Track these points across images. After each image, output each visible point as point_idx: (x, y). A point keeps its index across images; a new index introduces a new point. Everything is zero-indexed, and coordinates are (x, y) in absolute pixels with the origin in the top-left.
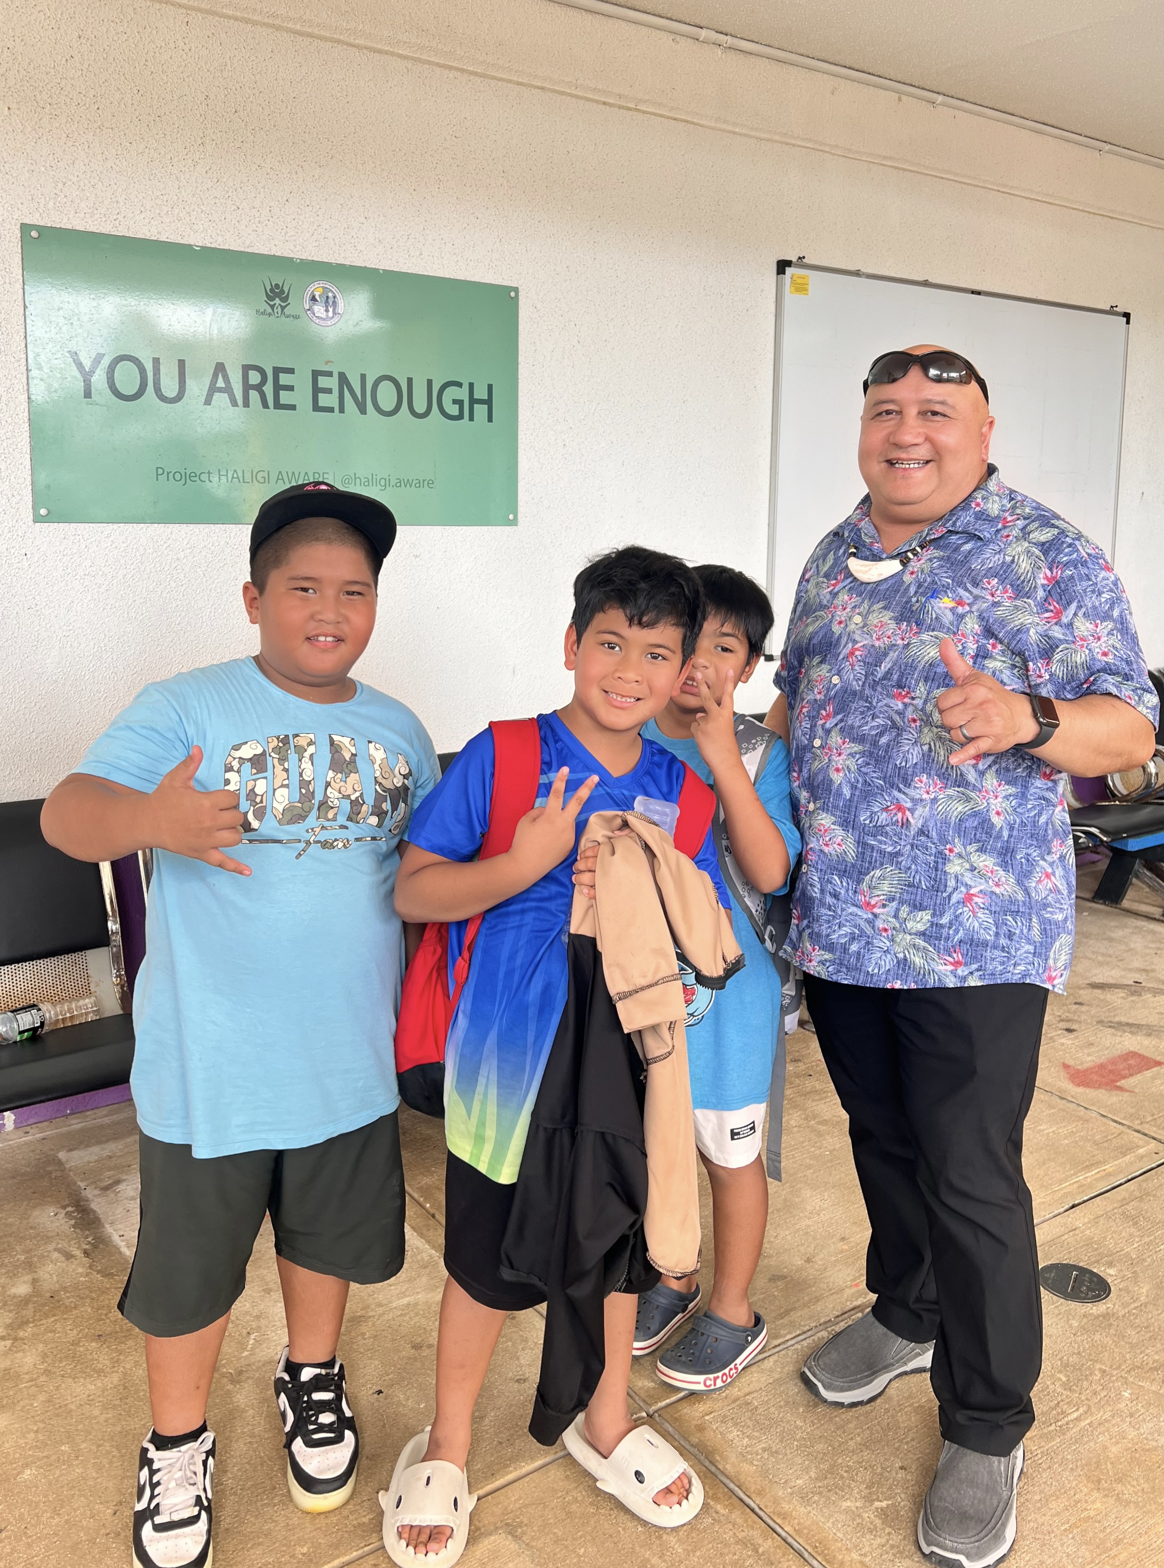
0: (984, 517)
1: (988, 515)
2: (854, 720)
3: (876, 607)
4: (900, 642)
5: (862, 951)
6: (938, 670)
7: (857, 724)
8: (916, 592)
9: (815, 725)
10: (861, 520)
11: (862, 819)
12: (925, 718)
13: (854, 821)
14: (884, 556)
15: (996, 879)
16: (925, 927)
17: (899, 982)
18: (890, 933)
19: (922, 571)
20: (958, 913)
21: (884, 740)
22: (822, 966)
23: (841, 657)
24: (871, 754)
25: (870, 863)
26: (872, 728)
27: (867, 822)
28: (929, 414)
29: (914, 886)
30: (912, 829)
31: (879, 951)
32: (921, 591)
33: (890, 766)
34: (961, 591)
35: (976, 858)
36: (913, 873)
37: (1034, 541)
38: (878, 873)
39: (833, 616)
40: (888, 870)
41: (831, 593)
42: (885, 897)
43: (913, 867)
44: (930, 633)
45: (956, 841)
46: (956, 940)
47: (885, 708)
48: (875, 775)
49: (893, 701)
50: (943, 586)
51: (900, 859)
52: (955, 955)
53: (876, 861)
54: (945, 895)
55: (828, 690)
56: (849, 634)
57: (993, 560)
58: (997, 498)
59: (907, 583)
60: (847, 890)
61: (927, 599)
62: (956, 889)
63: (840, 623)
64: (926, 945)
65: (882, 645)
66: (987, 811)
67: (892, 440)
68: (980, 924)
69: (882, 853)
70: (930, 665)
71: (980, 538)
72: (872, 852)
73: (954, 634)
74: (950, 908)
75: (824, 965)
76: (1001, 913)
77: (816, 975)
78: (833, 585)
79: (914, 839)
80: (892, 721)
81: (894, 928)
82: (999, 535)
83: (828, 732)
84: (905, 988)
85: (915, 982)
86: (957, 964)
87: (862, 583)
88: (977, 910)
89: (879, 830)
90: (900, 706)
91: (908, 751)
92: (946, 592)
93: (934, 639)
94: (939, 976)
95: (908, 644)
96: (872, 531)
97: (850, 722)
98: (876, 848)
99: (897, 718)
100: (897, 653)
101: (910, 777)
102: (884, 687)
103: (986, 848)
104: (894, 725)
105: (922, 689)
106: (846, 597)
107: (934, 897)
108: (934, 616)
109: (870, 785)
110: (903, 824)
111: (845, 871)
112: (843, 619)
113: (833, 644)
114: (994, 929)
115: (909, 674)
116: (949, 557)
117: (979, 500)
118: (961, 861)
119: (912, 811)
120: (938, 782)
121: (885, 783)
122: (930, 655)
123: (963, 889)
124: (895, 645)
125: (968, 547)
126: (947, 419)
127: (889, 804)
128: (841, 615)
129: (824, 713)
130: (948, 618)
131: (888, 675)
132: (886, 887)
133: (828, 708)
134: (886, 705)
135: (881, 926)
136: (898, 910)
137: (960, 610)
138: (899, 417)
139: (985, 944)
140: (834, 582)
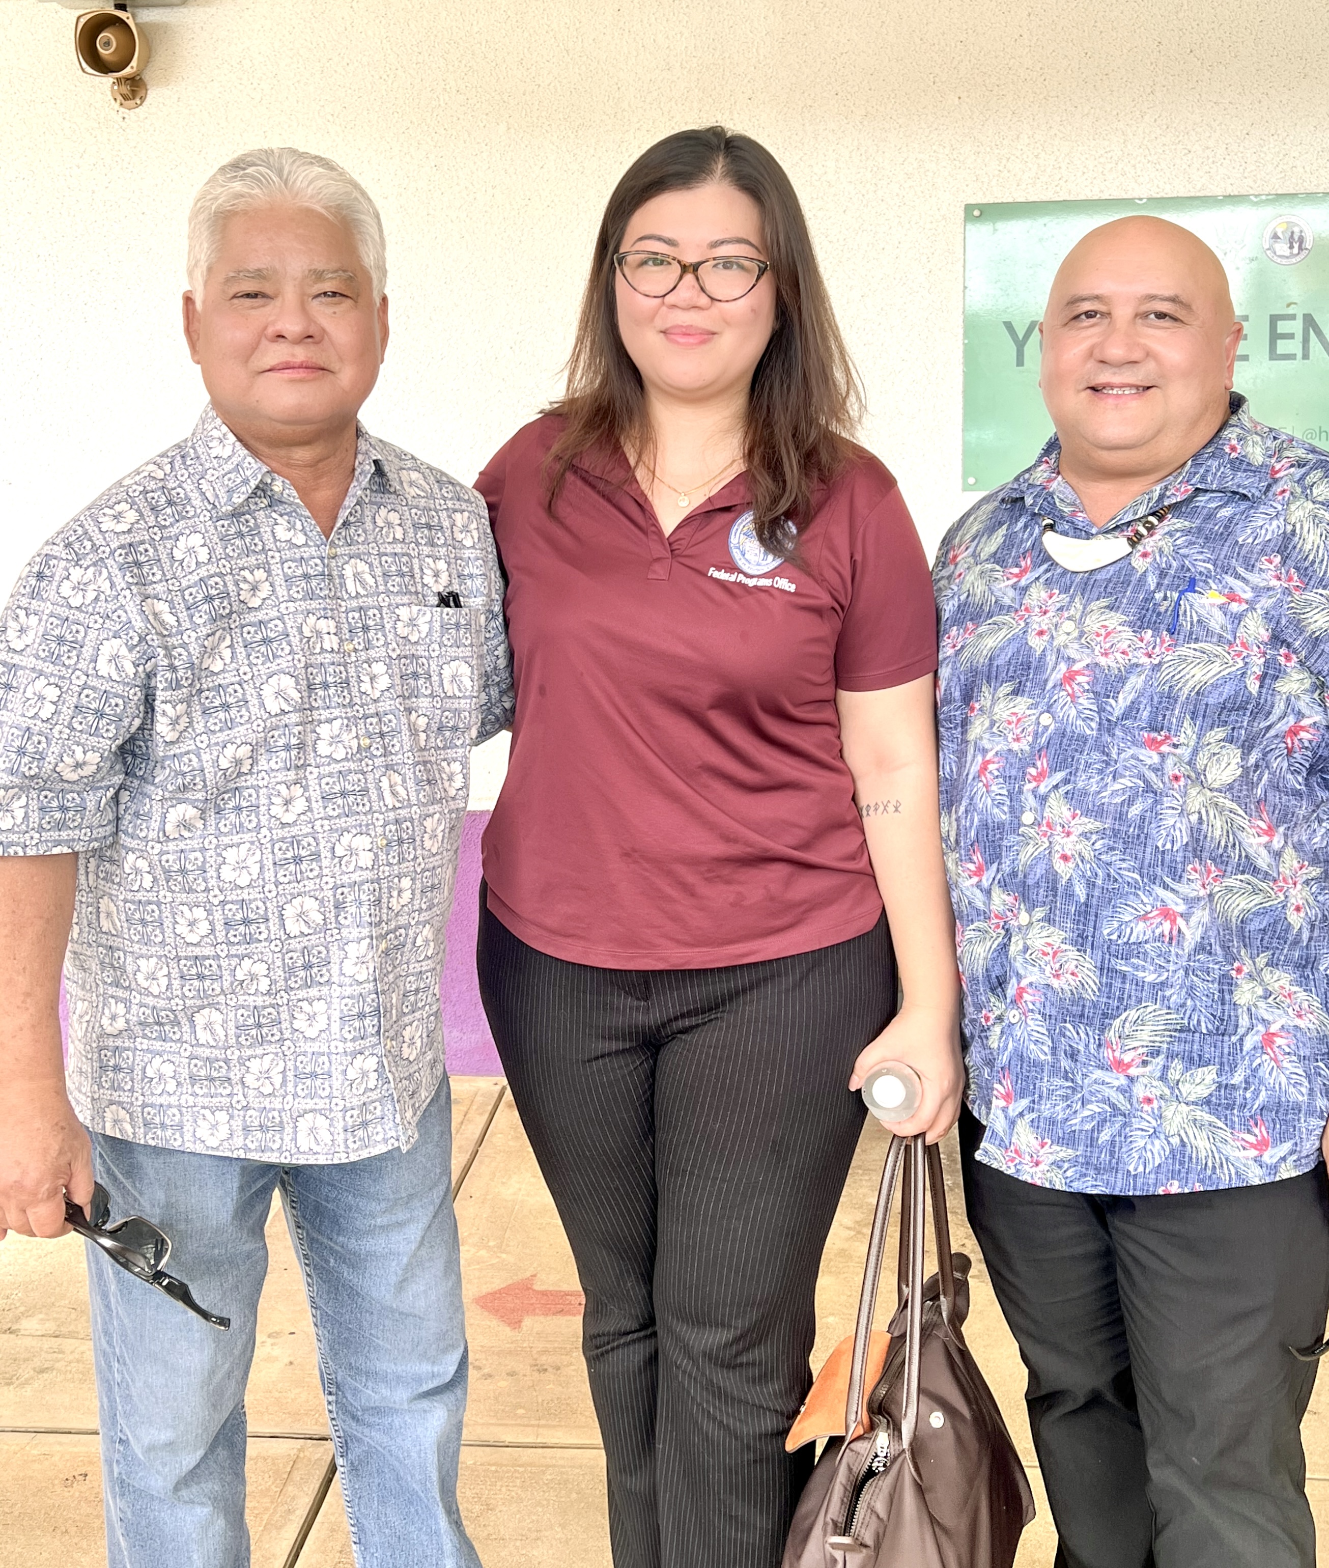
0: (1244, 466)
1: (1249, 464)
2: (1086, 781)
3: (1094, 605)
4: (1144, 660)
5: (1117, 1139)
6: (1211, 701)
7: (1094, 788)
8: (1159, 585)
9: (1020, 792)
10: (1050, 480)
11: (1105, 932)
12: (1193, 775)
13: (1093, 937)
14: (1094, 531)
15: (1297, 1008)
16: (1208, 1092)
17: (1176, 1183)
18: (1155, 1105)
19: (1161, 551)
20: (1254, 1065)
21: (1135, 811)
22: (1057, 1170)
23: (1050, 685)
24: (1115, 833)
25: (1121, 999)
26: (1114, 793)
27: (1114, 937)
28: (1152, 316)
29: (1190, 1030)
30: (1186, 944)
31: (1143, 1137)
32: (1166, 582)
33: (1149, 850)
34: (1229, 579)
35: (1269, 976)
36: (1188, 1012)
37: (1319, 499)
38: (1133, 1014)
39: (1027, 624)
40: (1149, 1009)
41: (1014, 587)
42: (1145, 1050)
43: (1189, 1002)
44: (1193, 645)
45: (1242, 953)
46: (1255, 1107)
47: (1133, 762)
48: (1124, 865)
49: (1143, 751)
50: (1201, 573)
51: (1168, 993)
52: (1256, 1131)
53: (1130, 996)
54: (1234, 1039)
55: (1036, 735)
56: (1058, 651)
57: (1270, 529)
58: (1258, 438)
59: (1141, 572)
60: (1087, 1046)
61: (1182, 593)
62: (1251, 1029)
63: (1041, 633)
64: (1213, 1119)
65: (1113, 665)
66: (1283, 907)
67: (1097, 355)
68: (1288, 1078)
69: (1139, 984)
70: (1198, 693)
71: (1244, 497)
72: (1124, 983)
73: (1230, 644)
74: (1243, 1058)
75: (1060, 1167)
76: (1312, 1059)
77: (1047, 1185)
78: (1016, 576)
79: (1189, 960)
80: (1146, 781)
81: (1162, 1097)
82: (1270, 494)
83: (1043, 799)
84: (1186, 1191)
85: (1201, 1181)
86: (1261, 1146)
87: (1065, 572)
88: (1280, 1057)
89: (1131, 951)
90: (1156, 759)
91: (1174, 826)
92: (1206, 582)
93: (1198, 654)
94: (1236, 1168)
95: (1160, 664)
96: (1070, 495)
97: (1080, 785)
98: (1129, 977)
99: (1151, 776)
100: (1143, 677)
101: (1180, 866)
102: (1126, 729)
103: (1279, 960)
104: (1149, 788)
105: (1189, 732)
106: (1044, 595)
107: (1219, 1044)
108: (1195, 619)
109: (1116, 880)
110: (1171, 939)
111: (1082, 1016)
112: (1045, 628)
113: (1033, 666)
114: (1306, 1084)
115: (1167, 709)
116: (1200, 530)
117: (1234, 442)
118: (1252, 985)
119: (1186, 916)
120: (1213, 868)
121: (1142, 877)
122: (1196, 679)
123: (1261, 1028)
124: (1137, 665)
125: (1226, 512)
126: (1181, 325)
127: (1149, 908)
128: (1039, 622)
129: (1033, 771)
130: (1217, 621)
131: (1132, 711)
132: (1145, 1036)
133: (1039, 764)
134: (1132, 757)
135: (1141, 1096)
136: (1166, 1068)
137: (1235, 607)
138: (1106, 321)
139: (1297, 1108)
140: (1016, 570)
